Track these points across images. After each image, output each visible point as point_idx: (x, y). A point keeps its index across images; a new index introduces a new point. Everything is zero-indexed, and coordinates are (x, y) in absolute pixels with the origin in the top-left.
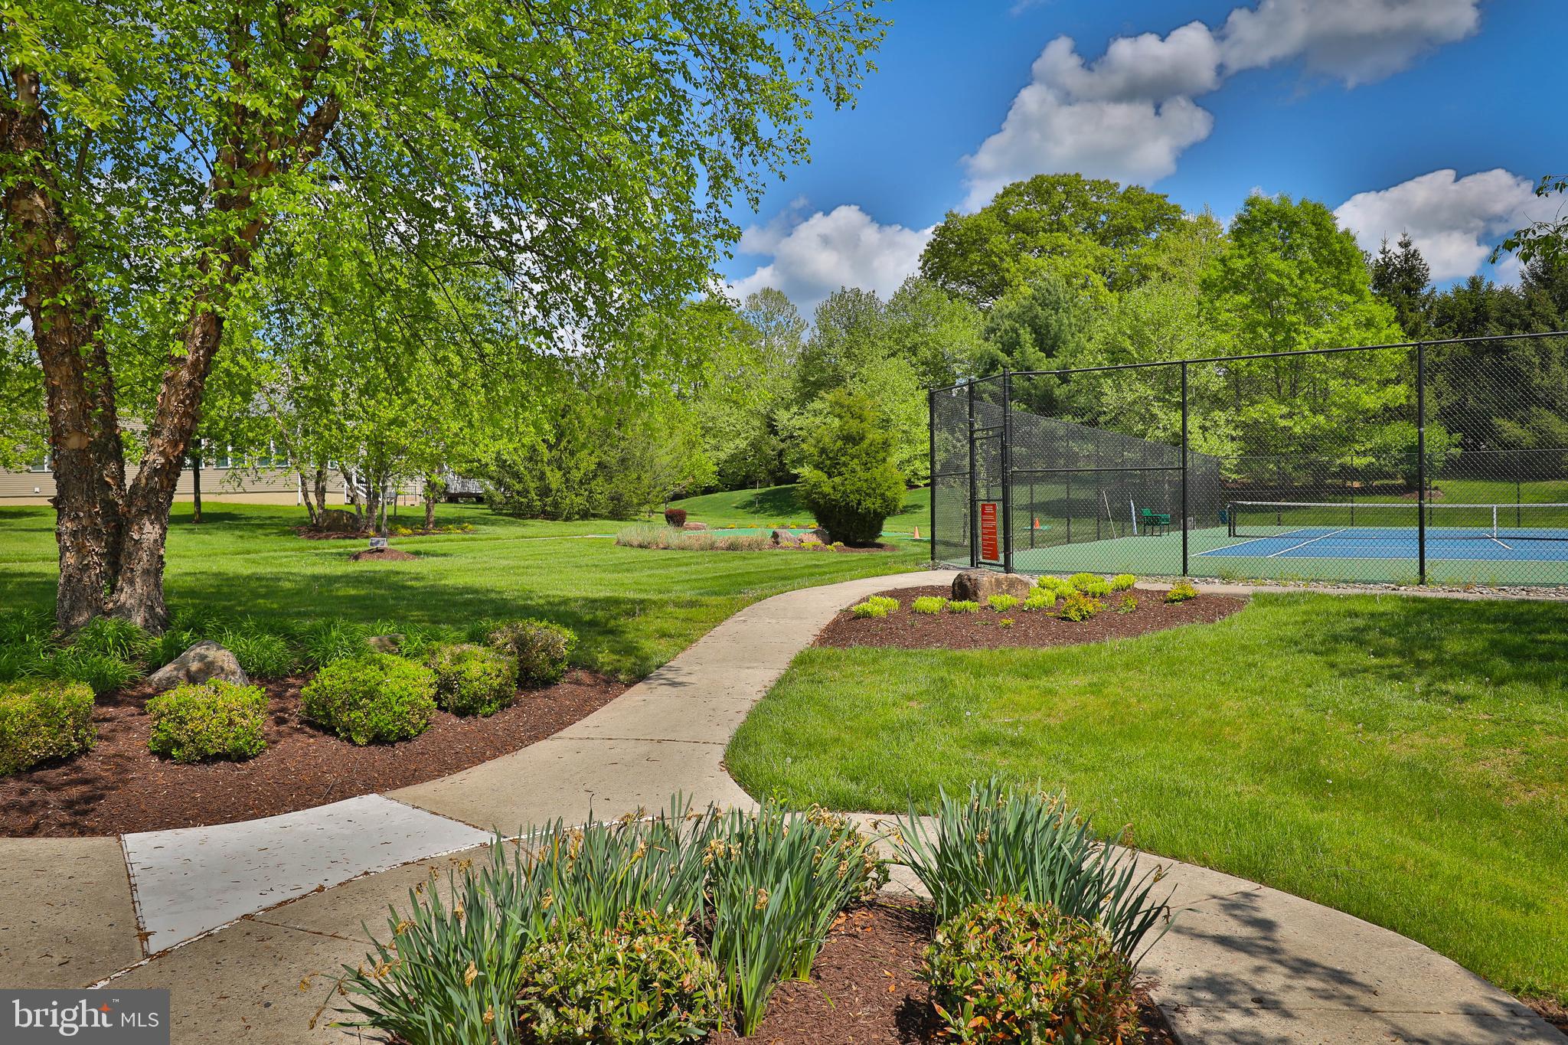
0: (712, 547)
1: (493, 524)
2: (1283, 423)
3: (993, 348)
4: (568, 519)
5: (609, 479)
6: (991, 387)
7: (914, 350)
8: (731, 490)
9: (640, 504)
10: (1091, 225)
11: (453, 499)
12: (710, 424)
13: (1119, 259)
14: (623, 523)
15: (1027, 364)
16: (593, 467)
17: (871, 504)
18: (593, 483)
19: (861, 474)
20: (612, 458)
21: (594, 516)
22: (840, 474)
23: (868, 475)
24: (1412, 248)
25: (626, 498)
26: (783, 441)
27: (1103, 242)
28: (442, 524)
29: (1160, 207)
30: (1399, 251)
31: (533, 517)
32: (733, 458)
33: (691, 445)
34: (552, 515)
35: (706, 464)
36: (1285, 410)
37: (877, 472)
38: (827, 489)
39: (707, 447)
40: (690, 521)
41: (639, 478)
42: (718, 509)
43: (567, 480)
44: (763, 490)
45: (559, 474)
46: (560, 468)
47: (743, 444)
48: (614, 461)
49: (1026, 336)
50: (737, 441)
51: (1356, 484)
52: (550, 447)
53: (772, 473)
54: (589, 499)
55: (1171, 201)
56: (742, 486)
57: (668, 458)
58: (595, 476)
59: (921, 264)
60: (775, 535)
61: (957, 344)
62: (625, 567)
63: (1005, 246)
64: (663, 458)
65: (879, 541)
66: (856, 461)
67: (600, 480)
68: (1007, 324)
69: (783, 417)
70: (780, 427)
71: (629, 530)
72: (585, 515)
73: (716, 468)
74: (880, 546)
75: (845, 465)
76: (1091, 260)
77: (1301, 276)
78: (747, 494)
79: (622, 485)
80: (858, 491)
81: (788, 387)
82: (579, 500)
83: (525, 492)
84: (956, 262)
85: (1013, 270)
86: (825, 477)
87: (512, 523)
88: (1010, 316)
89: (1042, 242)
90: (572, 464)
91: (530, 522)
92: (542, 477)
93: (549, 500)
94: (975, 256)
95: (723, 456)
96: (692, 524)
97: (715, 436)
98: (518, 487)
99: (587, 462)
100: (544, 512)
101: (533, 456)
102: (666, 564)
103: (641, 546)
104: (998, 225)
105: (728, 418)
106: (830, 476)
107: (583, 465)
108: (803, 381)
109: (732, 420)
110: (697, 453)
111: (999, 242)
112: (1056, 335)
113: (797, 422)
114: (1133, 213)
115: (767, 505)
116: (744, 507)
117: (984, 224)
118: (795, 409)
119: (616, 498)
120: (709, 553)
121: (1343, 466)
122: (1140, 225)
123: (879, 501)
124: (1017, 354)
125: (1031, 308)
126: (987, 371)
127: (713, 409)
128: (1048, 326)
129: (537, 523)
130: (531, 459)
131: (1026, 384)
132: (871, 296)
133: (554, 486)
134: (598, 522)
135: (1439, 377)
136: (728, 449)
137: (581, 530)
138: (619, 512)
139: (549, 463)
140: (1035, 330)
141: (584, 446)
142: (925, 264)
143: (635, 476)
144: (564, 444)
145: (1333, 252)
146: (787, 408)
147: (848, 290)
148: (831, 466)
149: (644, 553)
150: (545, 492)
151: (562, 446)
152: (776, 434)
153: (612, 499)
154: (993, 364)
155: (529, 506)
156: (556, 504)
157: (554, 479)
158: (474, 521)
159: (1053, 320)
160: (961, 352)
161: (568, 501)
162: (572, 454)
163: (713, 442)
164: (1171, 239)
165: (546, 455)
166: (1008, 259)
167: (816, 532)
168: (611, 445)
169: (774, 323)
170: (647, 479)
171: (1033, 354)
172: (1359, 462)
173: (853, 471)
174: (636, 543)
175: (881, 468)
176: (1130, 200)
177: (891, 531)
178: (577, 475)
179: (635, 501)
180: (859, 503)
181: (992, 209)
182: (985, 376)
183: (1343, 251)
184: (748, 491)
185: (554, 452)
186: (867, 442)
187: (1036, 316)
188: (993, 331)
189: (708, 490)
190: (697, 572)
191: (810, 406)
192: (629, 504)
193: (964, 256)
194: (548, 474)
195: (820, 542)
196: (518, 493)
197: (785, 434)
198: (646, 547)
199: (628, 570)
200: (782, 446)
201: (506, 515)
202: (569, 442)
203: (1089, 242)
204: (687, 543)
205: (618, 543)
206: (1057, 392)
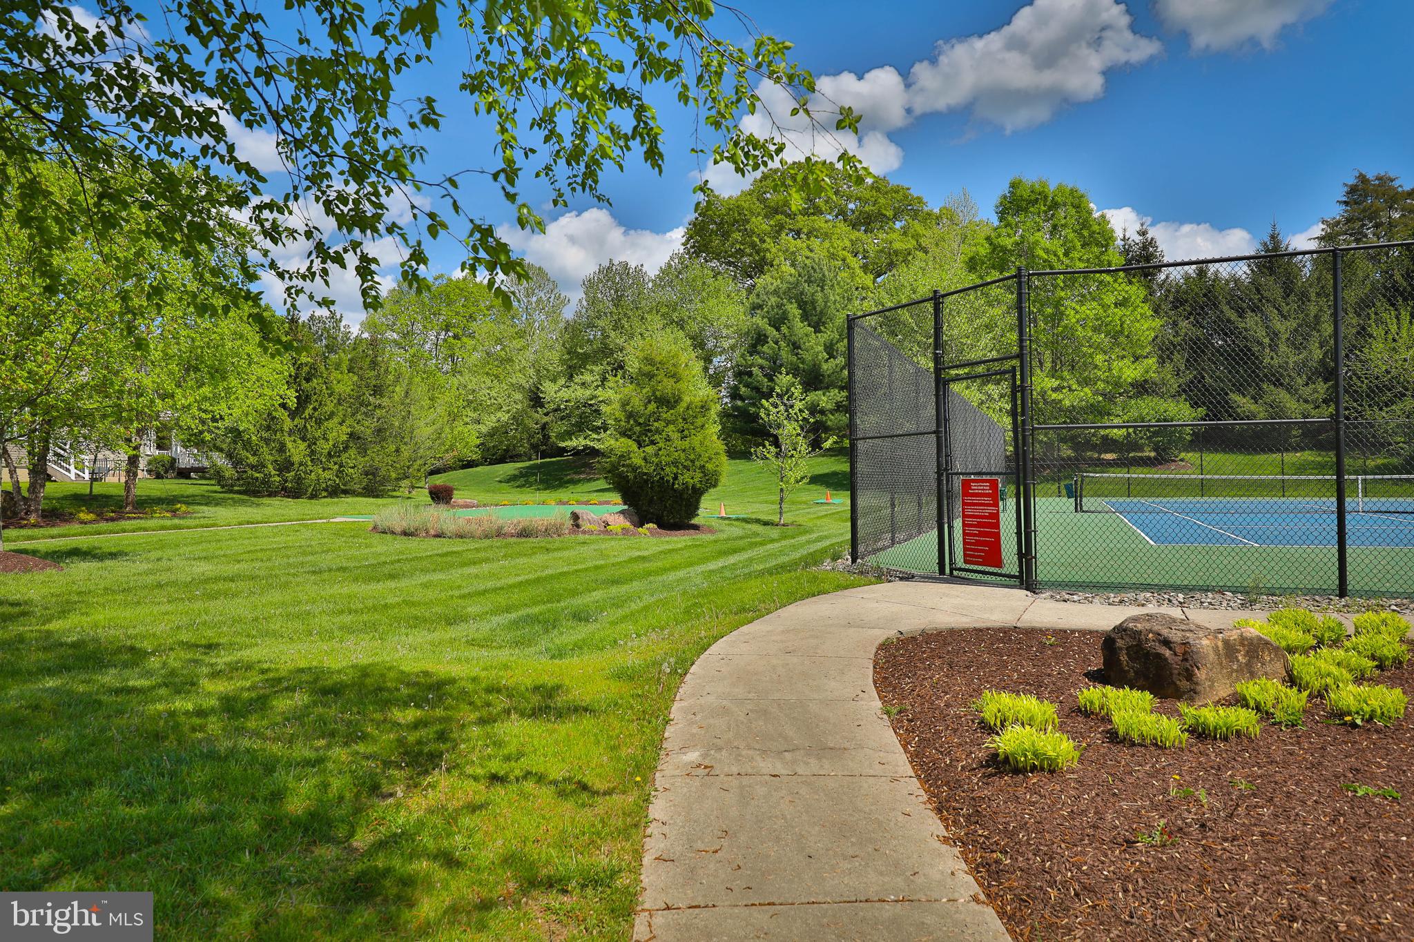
0: (499, 534)
1: (217, 505)
2: (1054, 396)
3: (760, 322)
4: (314, 496)
5: (363, 451)
6: (760, 361)
7: (681, 324)
8: (490, 464)
9: (398, 479)
10: (842, 212)
11: (184, 474)
12: (471, 397)
13: (873, 242)
14: (380, 501)
15: (794, 338)
16: (345, 438)
17: (690, 478)
18: (344, 456)
19: (679, 443)
20: (367, 428)
21: (346, 492)
22: (653, 443)
23: (686, 444)
24: (1149, 236)
25: (383, 472)
26: (546, 414)
27: (854, 226)
28: (144, 506)
29: (906, 197)
30: (1138, 239)
31: (271, 494)
32: (492, 434)
33: (453, 417)
34: (295, 492)
35: (469, 436)
36: (1055, 383)
37: (696, 440)
38: (637, 460)
39: (468, 420)
40: (458, 497)
41: (397, 450)
42: (480, 483)
43: (313, 452)
44: (527, 464)
45: (303, 446)
46: (304, 439)
47: (505, 417)
48: (369, 431)
49: (793, 310)
50: (499, 414)
51: (1109, 456)
52: (293, 414)
53: (534, 447)
54: (340, 473)
55: (915, 193)
56: (502, 460)
57: (430, 430)
58: (346, 448)
59: (684, 240)
60: (575, 517)
61: (724, 319)
62: (387, 569)
63: (764, 227)
64: (424, 431)
65: (695, 521)
66: (671, 427)
67: (352, 452)
68: (773, 300)
69: (551, 391)
70: (548, 399)
71: (390, 512)
72: (335, 492)
73: (478, 441)
74: (696, 527)
75: (658, 431)
76: (848, 244)
77: (1066, 254)
78: (510, 468)
79: (377, 457)
80: (675, 463)
81: (554, 359)
82: (327, 475)
83: (259, 466)
84: (716, 242)
85: (774, 250)
86: (634, 446)
87: (243, 502)
88: (776, 292)
89: (800, 225)
90: (318, 434)
91: (266, 500)
92: (282, 448)
93: (290, 475)
94: (737, 236)
95: (484, 429)
96: (461, 502)
97: (475, 410)
98: (252, 460)
99: (337, 432)
100: (284, 489)
101: (270, 424)
102: (445, 562)
103: (405, 533)
104: (758, 207)
105: (487, 389)
106: (640, 446)
107: (332, 436)
108: (569, 353)
109: (493, 393)
110: (459, 427)
111: (760, 224)
112: (821, 312)
113: (565, 394)
114: (882, 201)
115: (532, 479)
116: (508, 481)
117: (746, 205)
118: (562, 381)
119: (371, 473)
120: (497, 542)
121: (1105, 438)
122: (890, 213)
123: (698, 475)
124: (784, 329)
125: (798, 283)
126: (754, 346)
127: (472, 381)
128: (813, 302)
129: (276, 501)
130: (268, 428)
131: (795, 359)
132: (639, 270)
133: (296, 459)
134: (350, 500)
135: (1176, 356)
136: (490, 422)
137: (328, 510)
138: (374, 488)
139: (291, 433)
140: (802, 305)
141: (332, 415)
142: (688, 240)
143: (393, 448)
144: (309, 411)
145: (1092, 234)
146: (554, 380)
147: (616, 262)
148: (641, 434)
149: (412, 544)
150: (285, 466)
151: (306, 414)
152: (542, 406)
153: (367, 474)
154: (761, 338)
155: (266, 482)
156: (299, 480)
157: (297, 450)
158: (190, 500)
159: (819, 296)
160: (727, 327)
161: (313, 476)
162: (319, 422)
163: (475, 415)
164: (917, 226)
165: (288, 424)
166: (768, 240)
167: (622, 512)
168: (365, 414)
169: (534, 299)
170: (406, 452)
171: (801, 328)
172: (1118, 433)
173: (668, 439)
174: (398, 530)
175: (700, 437)
176: (878, 190)
177: (709, 509)
178: (324, 447)
179: (394, 475)
180: (676, 478)
181: (750, 193)
182: (753, 350)
183: (1102, 233)
184: (511, 465)
185: (297, 421)
186: (684, 405)
187: (802, 293)
188: (760, 307)
189: (470, 464)
190: (492, 575)
191: (577, 379)
192: (386, 479)
193: (726, 235)
194: (289, 445)
195: (628, 525)
196: (252, 467)
197: (552, 406)
198: (412, 534)
199: (392, 577)
200: (546, 419)
201: (239, 492)
202: (315, 409)
203: (842, 227)
204: (467, 528)
205: (375, 528)
206: (825, 366)
